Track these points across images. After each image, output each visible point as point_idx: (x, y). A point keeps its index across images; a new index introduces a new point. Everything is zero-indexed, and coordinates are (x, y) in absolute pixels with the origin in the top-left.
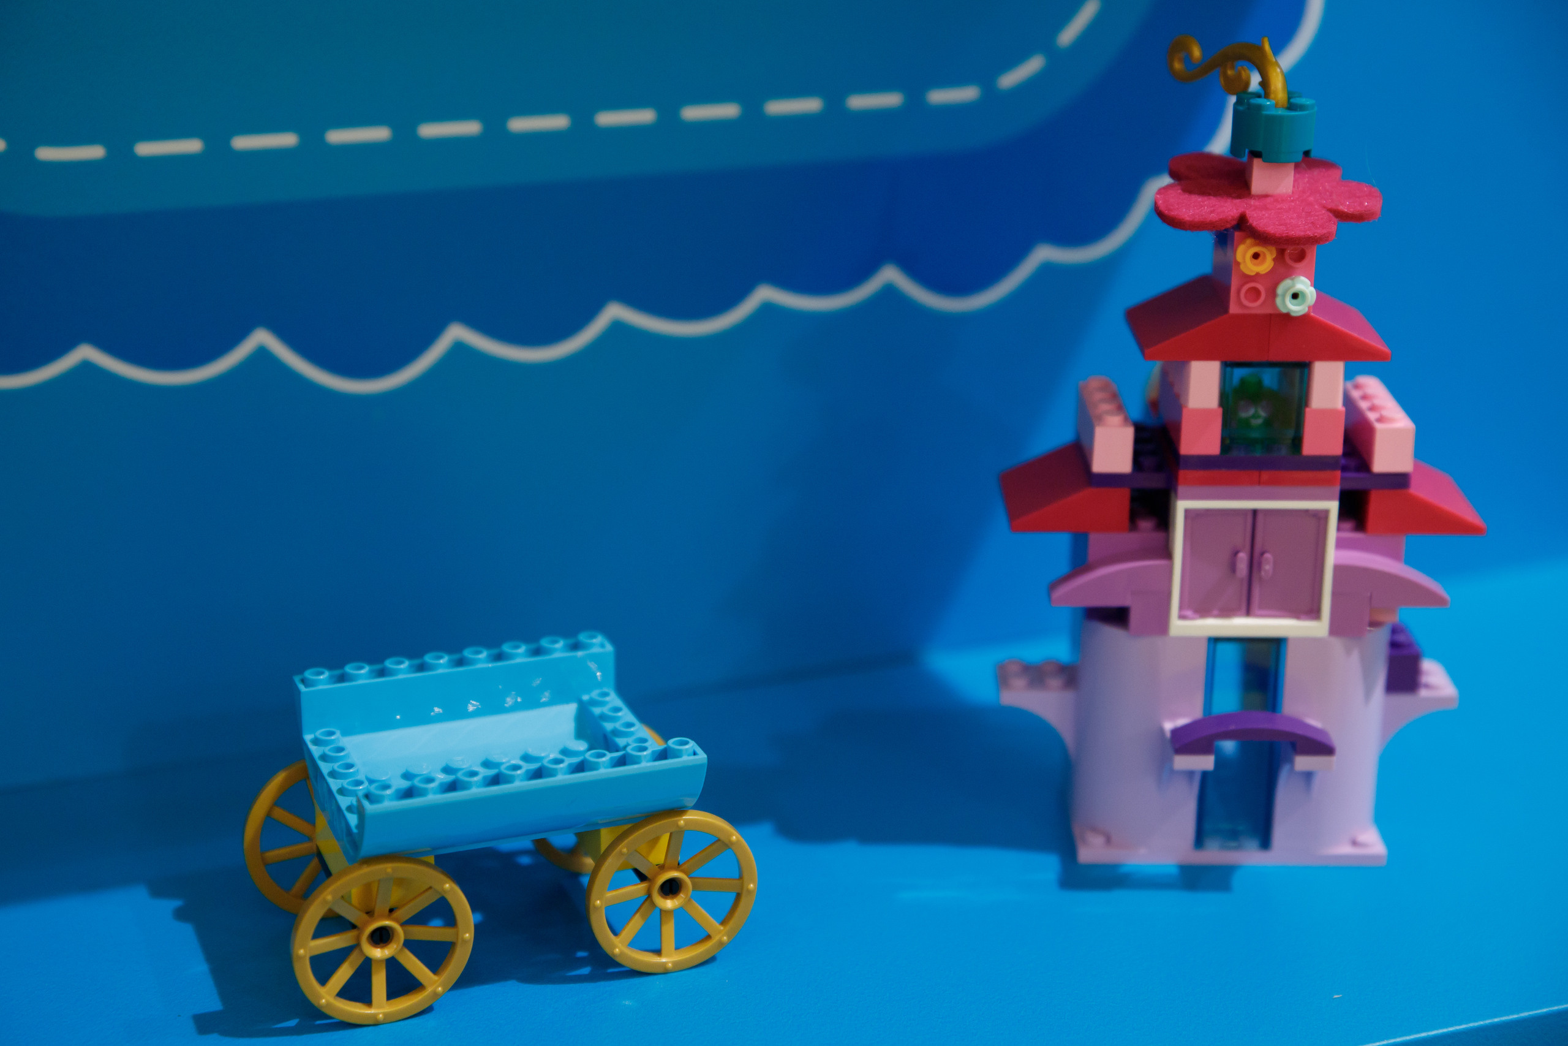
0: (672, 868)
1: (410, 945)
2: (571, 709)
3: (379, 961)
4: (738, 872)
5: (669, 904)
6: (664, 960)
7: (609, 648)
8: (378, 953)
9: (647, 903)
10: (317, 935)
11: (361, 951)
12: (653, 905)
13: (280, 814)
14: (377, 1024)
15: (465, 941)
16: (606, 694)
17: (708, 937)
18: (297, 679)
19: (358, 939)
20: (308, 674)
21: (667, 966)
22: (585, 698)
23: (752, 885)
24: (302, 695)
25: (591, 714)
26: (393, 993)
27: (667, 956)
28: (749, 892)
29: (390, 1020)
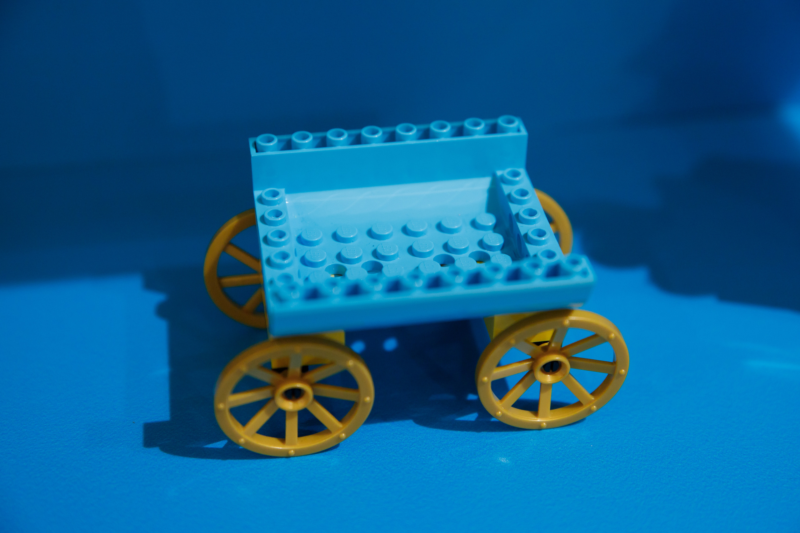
0: (555, 352)
1: (318, 399)
2: (484, 183)
3: (292, 413)
4: (613, 358)
5: (548, 379)
6: (539, 420)
7: (524, 132)
8: (289, 406)
9: (530, 376)
10: (237, 390)
11: (275, 405)
12: (534, 379)
13: (233, 251)
14: (288, 457)
15: (365, 404)
16: (516, 174)
17: (579, 404)
18: (251, 141)
19: (274, 393)
20: (259, 140)
21: (542, 425)
22: (499, 173)
23: (623, 370)
24: (252, 159)
25: (501, 191)
26: (302, 433)
27: (543, 417)
28: (620, 375)
29: (299, 454)
